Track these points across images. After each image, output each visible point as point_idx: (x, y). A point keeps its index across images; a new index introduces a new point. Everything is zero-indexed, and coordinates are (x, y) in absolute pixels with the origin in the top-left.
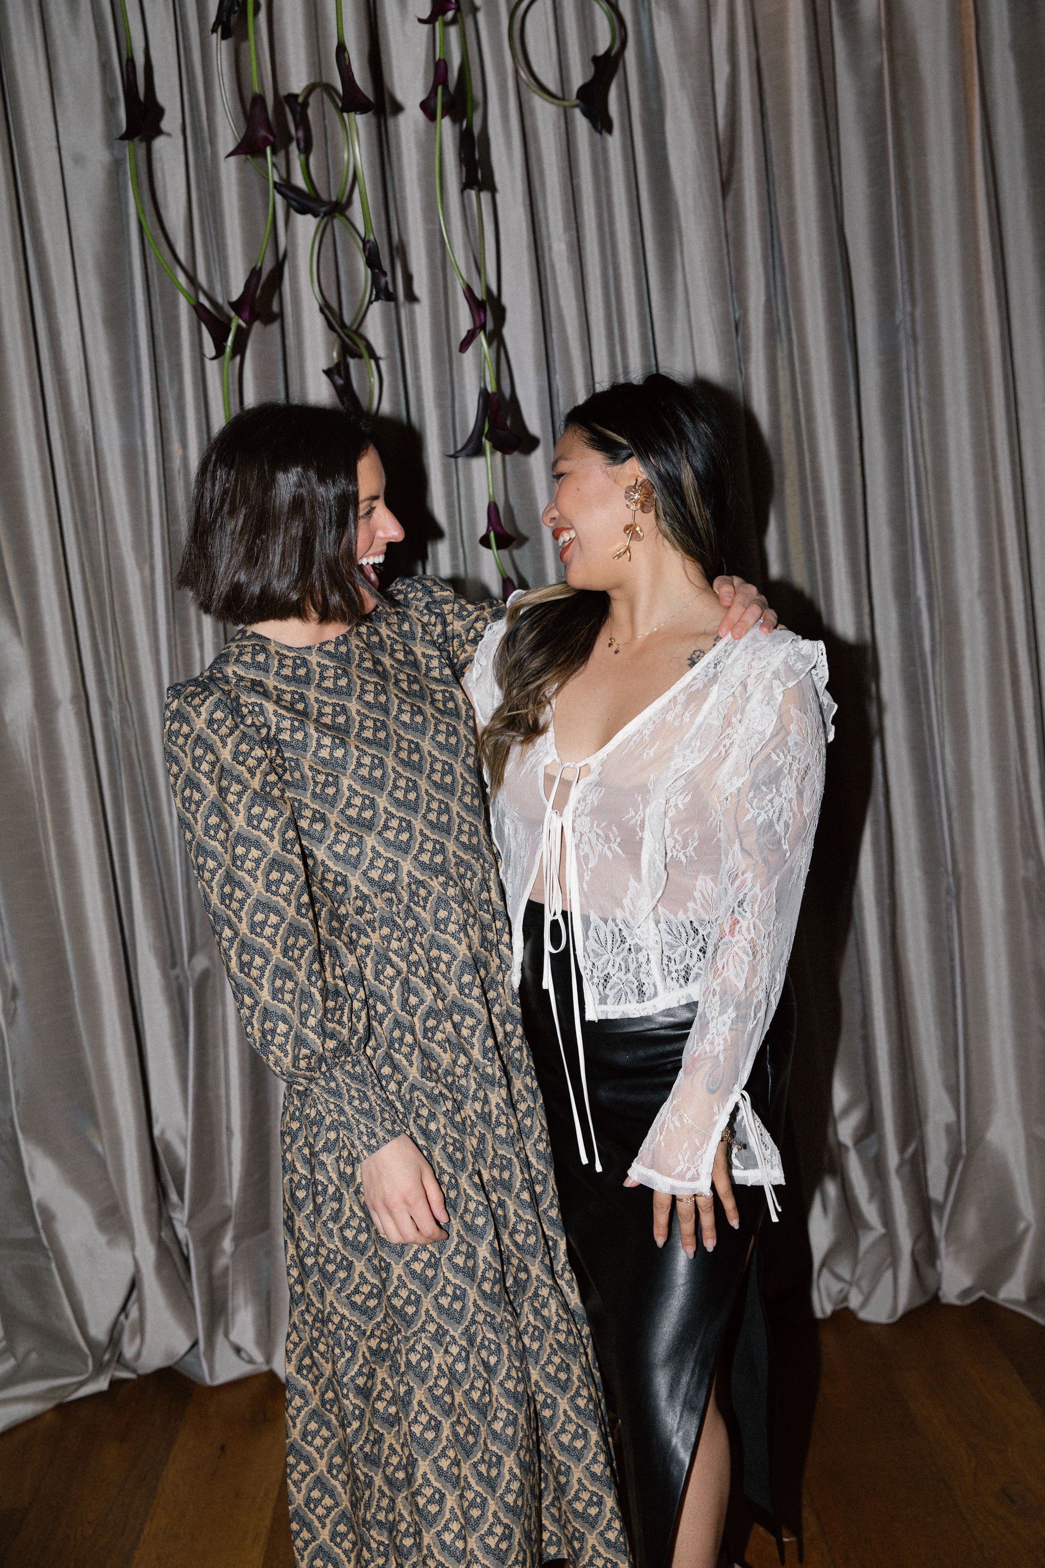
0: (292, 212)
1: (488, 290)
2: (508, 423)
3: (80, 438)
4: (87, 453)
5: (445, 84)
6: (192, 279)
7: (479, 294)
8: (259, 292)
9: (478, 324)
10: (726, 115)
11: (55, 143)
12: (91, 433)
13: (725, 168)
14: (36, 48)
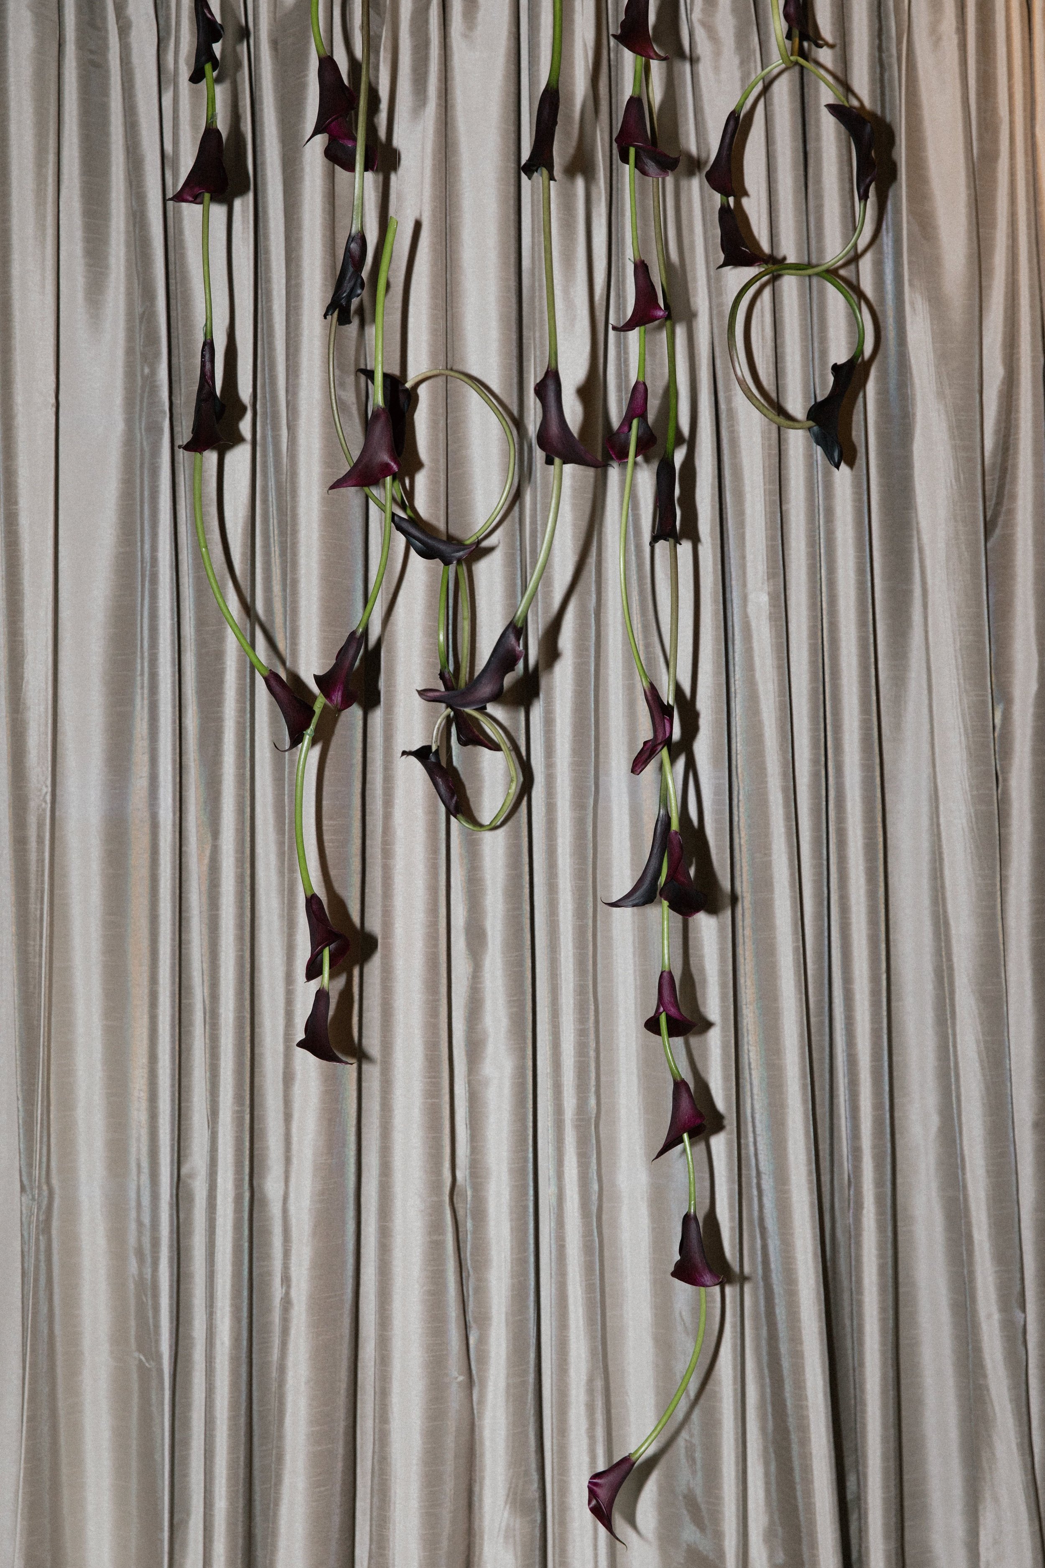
0: (413, 552)
1: (678, 690)
2: (692, 872)
3: (33, 805)
4: (40, 826)
5: (643, 416)
6: (248, 608)
7: (668, 697)
8: (357, 663)
9: (660, 738)
10: (997, 432)
11: (53, 401)
12: (48, 798)
13: (991, 504)
14: (43, 269)
